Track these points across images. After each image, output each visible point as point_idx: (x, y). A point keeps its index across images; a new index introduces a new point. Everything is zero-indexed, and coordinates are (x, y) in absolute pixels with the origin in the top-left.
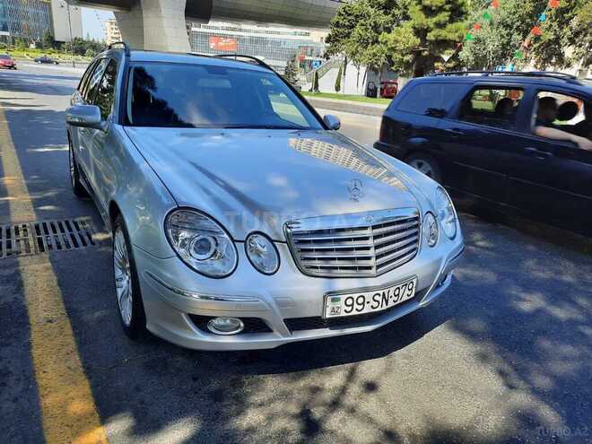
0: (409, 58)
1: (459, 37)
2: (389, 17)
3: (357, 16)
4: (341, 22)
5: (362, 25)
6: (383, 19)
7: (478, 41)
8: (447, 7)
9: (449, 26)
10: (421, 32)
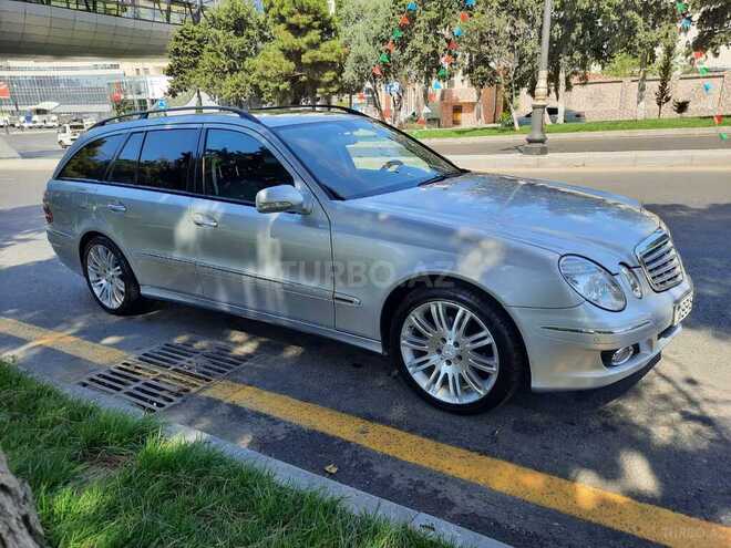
0: (285, 85)
1: (337, 57)
2: (243, 39)
3: (199, 41)
4: (181, 49)
5: (210, 51)
6: (237, 43)
7: (360, 59)
8: (316, 24)
9: (323, 46)
10: (293, 55)
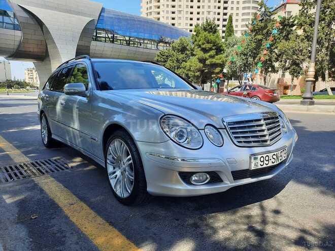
0: (198, 74)
1: (222, 62)
2: (184, 55)
3: (167, 56)
4: (159, 59)
5: (171, 60)
6: (181, 56)
7: (232, 62)
8: (214, 48)
9: (216, 57)
10: (202, 61)
